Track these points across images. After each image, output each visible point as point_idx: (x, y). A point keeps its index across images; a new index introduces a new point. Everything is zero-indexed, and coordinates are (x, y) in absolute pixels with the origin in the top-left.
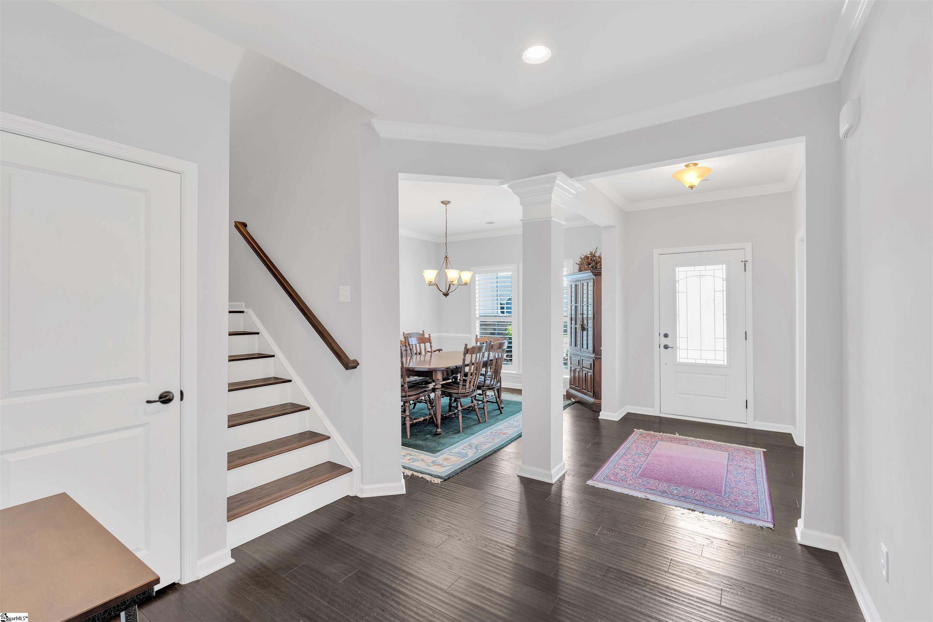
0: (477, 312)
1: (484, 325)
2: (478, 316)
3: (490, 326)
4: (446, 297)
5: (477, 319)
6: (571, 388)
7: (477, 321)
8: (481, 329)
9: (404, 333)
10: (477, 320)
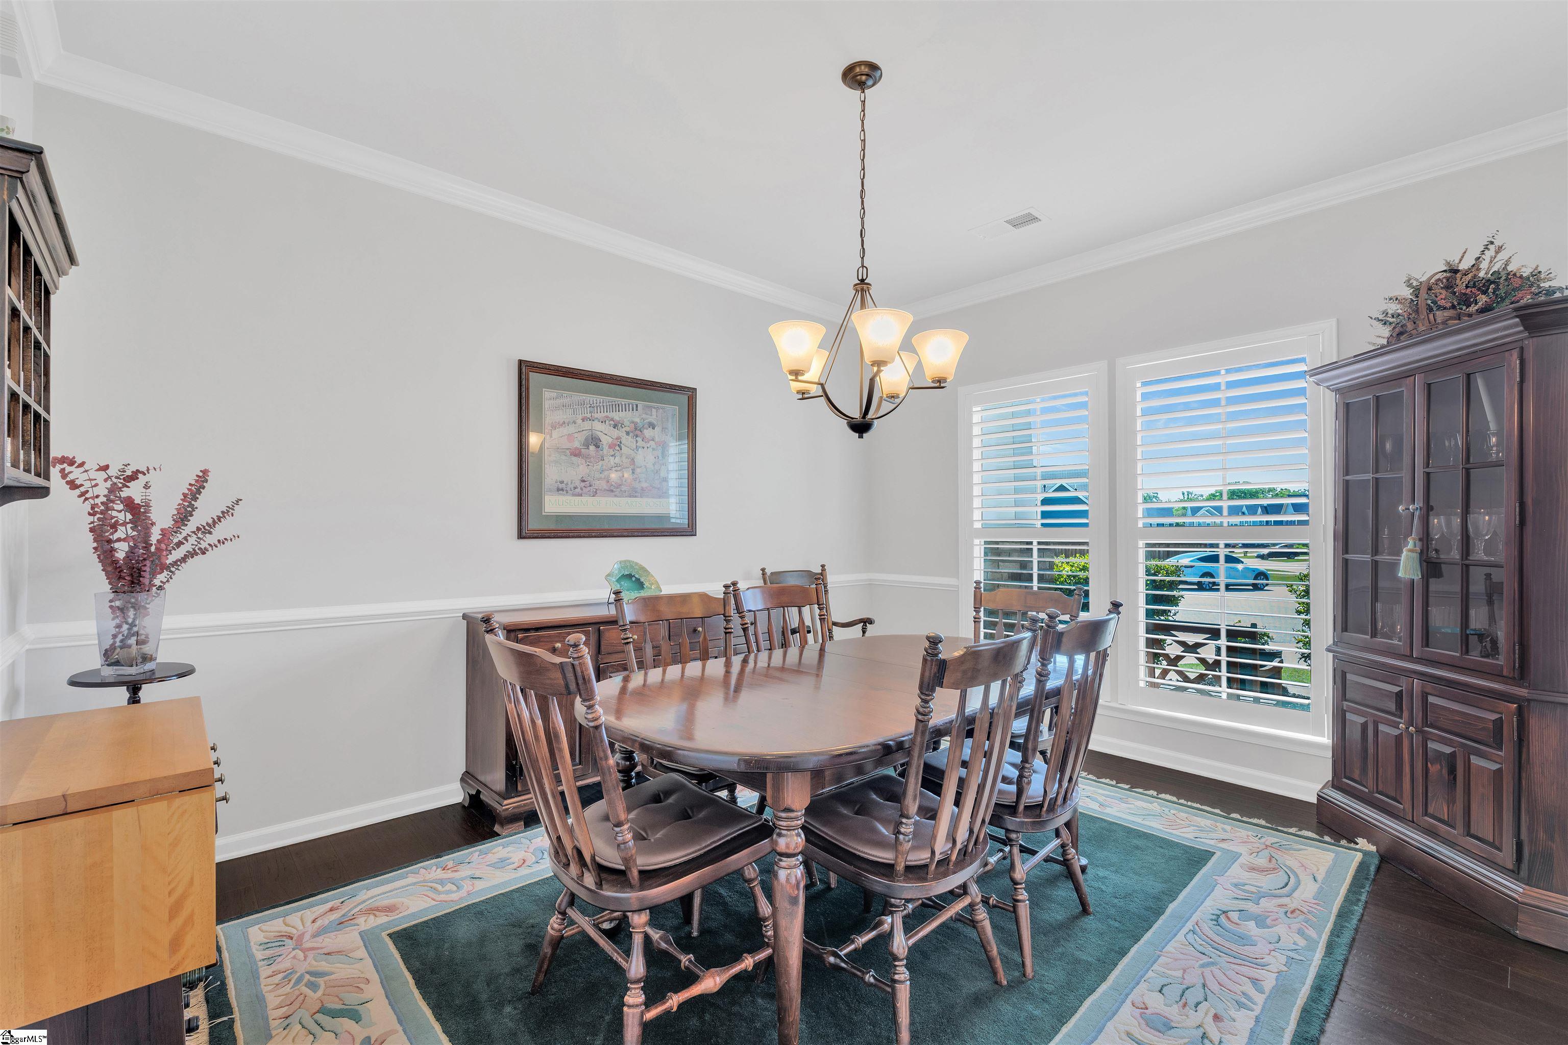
0: (977, 515)
1: (994, 552)
2: (978, 525)
3: (1009, 556)
4: (861, 437)
5: (977, 533)
6: (1336, 784)
7: (977, 541)
8: (987, 563)
9: (763, 570)
10: (977, 537)
